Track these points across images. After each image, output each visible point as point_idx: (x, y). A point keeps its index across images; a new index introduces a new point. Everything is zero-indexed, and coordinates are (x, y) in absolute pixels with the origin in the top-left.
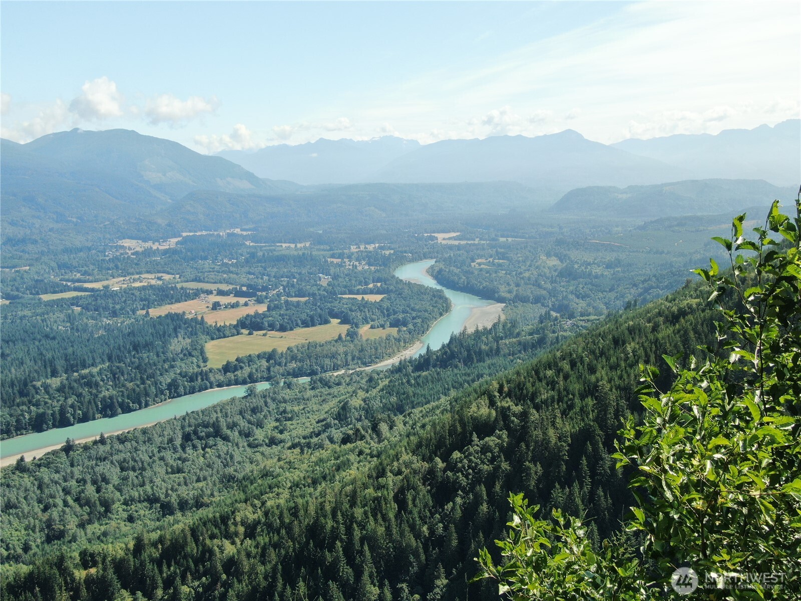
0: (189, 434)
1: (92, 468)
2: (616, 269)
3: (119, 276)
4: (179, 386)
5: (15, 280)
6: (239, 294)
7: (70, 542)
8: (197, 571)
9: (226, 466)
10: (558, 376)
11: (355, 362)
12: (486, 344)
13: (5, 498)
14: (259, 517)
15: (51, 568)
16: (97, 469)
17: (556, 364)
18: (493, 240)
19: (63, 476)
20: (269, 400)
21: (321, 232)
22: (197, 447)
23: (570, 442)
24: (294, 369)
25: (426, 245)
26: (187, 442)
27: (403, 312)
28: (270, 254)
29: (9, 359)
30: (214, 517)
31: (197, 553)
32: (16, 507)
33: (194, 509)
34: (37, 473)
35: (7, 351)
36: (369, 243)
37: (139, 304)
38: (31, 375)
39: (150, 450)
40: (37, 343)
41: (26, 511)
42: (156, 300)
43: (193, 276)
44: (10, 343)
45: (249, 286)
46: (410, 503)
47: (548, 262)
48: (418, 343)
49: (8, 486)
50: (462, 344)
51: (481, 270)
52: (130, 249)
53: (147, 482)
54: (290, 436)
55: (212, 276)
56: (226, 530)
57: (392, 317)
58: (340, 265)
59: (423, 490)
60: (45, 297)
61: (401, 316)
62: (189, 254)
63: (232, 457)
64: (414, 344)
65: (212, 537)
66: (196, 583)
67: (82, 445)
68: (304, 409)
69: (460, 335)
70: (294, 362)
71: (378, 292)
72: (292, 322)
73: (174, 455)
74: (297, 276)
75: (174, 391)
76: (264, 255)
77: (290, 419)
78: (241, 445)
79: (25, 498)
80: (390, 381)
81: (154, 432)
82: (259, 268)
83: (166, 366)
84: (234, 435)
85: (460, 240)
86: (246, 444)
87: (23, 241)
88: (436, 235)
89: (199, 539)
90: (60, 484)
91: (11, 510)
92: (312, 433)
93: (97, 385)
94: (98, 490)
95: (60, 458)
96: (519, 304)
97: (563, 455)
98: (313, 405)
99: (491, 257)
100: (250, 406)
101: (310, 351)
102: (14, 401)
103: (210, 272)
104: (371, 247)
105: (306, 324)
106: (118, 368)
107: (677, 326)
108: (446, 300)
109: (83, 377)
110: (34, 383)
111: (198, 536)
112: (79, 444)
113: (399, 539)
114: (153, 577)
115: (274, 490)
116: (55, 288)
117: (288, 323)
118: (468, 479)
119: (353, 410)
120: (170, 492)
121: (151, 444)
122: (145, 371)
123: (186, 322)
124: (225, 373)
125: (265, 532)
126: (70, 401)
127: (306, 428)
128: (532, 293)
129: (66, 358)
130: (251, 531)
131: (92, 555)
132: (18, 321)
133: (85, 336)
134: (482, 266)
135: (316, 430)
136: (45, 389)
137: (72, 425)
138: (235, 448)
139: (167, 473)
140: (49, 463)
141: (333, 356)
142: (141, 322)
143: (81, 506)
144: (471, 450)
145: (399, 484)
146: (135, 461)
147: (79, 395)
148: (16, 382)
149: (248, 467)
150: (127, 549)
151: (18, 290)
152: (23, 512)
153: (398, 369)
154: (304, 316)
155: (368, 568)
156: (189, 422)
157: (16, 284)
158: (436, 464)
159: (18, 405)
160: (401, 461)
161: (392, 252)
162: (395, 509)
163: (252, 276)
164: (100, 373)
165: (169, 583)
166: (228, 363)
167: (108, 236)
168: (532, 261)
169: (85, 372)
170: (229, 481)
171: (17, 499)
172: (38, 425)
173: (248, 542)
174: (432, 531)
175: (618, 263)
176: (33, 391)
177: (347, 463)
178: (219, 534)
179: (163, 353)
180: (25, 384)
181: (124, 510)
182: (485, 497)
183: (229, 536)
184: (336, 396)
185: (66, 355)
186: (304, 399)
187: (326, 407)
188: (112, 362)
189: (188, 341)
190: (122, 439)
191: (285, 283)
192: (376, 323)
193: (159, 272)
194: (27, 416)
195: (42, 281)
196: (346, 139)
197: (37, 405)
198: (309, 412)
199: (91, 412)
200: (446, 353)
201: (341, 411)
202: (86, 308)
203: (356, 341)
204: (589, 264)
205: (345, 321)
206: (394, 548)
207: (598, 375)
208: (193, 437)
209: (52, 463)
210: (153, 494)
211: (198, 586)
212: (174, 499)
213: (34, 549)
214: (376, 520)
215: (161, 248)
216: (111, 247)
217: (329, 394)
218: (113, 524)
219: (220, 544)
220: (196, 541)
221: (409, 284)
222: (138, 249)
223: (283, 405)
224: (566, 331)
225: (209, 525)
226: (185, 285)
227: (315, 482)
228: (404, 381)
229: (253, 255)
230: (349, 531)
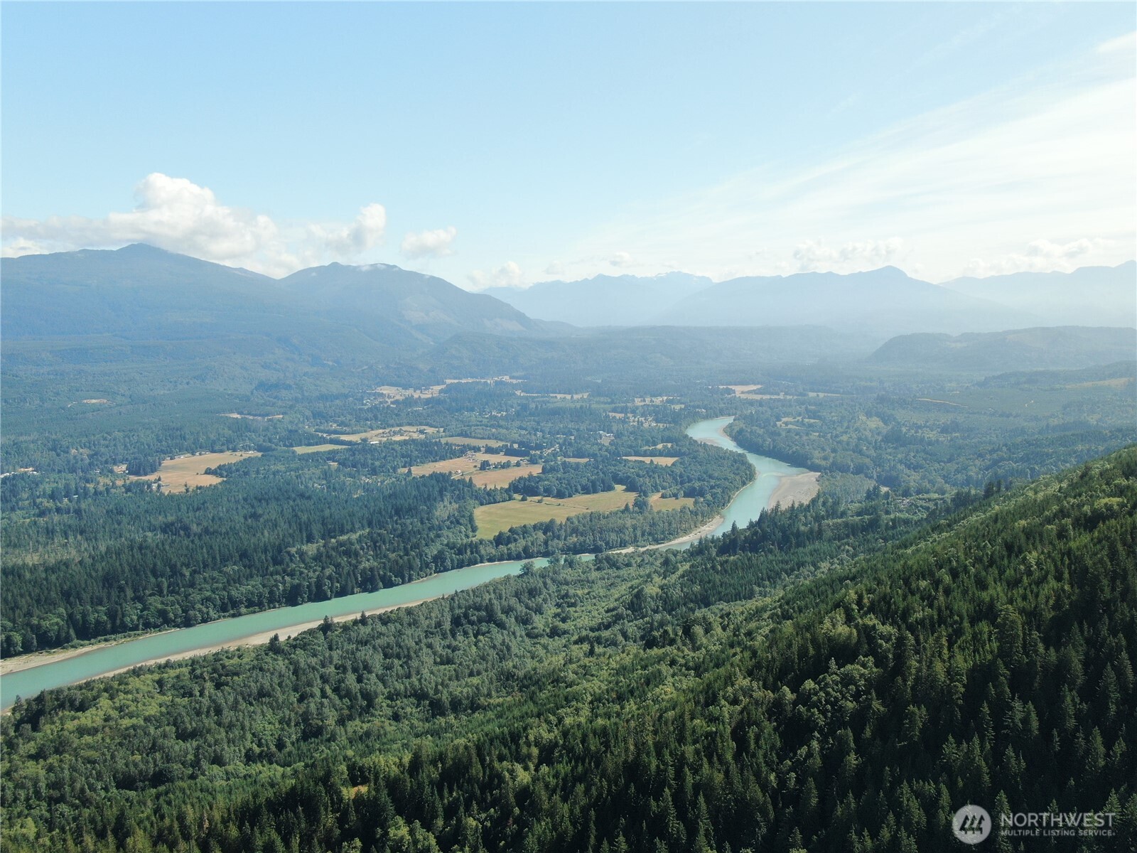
0: (459, 617)
1: (353, 653)
2: (954, 435)
3: (378, 428)
4: (446, 559)
5: (267, 429)
6: (510, 452)
7: (329, 740)
8: (484, 800)
9: (502, 659)
10: (936, 590)
11: (646, 538)
12: (805, 525)
13: (258, 684)
14: (556, 737)
15: (316, 784)
16: (358, 654)
17: (932, 574)
18: (801, 394)
19: (321, 661)
20: (549, 581)
21: (600, 381)
22: (468, 634)
23: (965, 682)
24: (575, 545)
25: (722, 400)
26: (457, 627)
27: (699, 479)
28: (544, 406)
29: (261, 520)
30: (503, 733)
31: (484, 777)
32: (270, 696)
33: (469, 711)
34: (293, 656)
35: (260, 511)
36: (655, 396)
37: (400, 461)
38: (286, 540)
39: (417, 635)
40: (291, 503)
41: (280, 701)
42: (418, 457)
43: (459, 431)
44: (263, 501)
45: (521, 444)
46: (752, 742)
47: (868, 423)
48: (718, 517)
49: (261, 669)
50: (776, 524)
51: (789, 431)
52: (389, 397)
53: (413, 673)
54: (575, 625)
55: (480, 430)
56: (517, 750)
57: (686, 485)
58: (624, 421)
59: (769, 727)
60: (300, 450)
61: (697, 485)
62: (454, 404)
63: (508, 648)
64: (713, 518)
65: (501, 758)
66: (483, 816)
67: (341, 625)
68: (588, 593)
69: (772, 512)
70: (574, 535)
71: (669, 454)
72: (571, 488)
73: (442, 642)
74: (575, 433)
75: (440, 564)
76: (537, 407)
77: (574, 605)
78: (518, 634)
79: (280, 685)
80: (692, 566)
81: (420, 613)
82: (532, 423)
83: (432, 535)
84: (511, 621)
85: (761, 394)
86: (523, 633)
87: (276, 386)
88: (733, 387)
89: (485, 760)
90: (317, 670)
91: (264, 699)
92: (600, 624)
93: (356, 554)
94: (359, 680)
95: (316, 638)
96: (838, 475)
97: (957, 699)
98: (599, 589)
99: (800, 415)
100: (527, 587)
101: (593, 523)
102: (267, 569)
103: (477, 425)
104: (658, 400)
105: (586, 490)
106: (379, 535)
107: (1096, 534)
108: (750, 467)
109: (341, 544)
110: (289, 549)
111: (485, 756)
112: (338, 623)
113: (741, 789)
114: (433, 803)
115: (572, 703)
116: (310, 440)
117: (566, 488)
118: (826, 717)
119: (649, 599)
120: (440, 687)
121: (418, 627)
122: (409, 539)
123: (453, 483)
124: (497, 546)
125: (566, 758)
126: (328, 572)
127: (594, 617)
128: (852, 461)
129: (323, 521)
130: (547, 755)
131: (361, 769)
132: (272, 476)
133: (343, 496)
134: (790, 426)
135: (605, 621)
136: (300, 557)
137: (329, 599)
138: (512, 637)
139: (435, 663)
140: (305, 645)
141: (621, 530)
142: (403, 483)
143: (341, 698)
144: (829, 679)
145: (737, 718)
146: (400, 647)
147: (338, 566)
148: (269, 548)
149: (530, 664)
150: (401, 765)
151: (270, 441)
152: (277, 702)
153: (700, 550)
154: (584, 481)
155: (704, 825)
156: (459, 604)
157: (269, 434)
158: (784, 695)
159: (272, 575)
160: (737, 687)
161: (683, 406)
162: (733, 749)
163: (523, 432)
164: (359, 541)
165: (450, 812)
166: (501, 534)
167: (366, 382)
168: (849, 421)
169: (344, 538)
170: (507, 679)
171: (271, 685)
172: (292, 598)
173: (544, 769)
174: (782, 781)
175: (955, 427)
176: (287, 559)
177: (657, 675)
178: (508, 755)
179: (428, 519)
180: (280, 551)
181: (388, 706)
182: (852, 745)
183: (522, 759)
184: (626, 580)
185: (323, 519)
186: (588, 582)
187: (616, 593)
188: (372, 528)
189: (456, 506)
190: (385, 620)
191: (561, 441)
192: (668, 492)
193: (421, 424)
194: (281, 587)
195: (297, 431)
196: (627, 275)
197: (292, 575)
198: (595, 598)
199: (350, 585)
200: (756, 533)
201: (635, 600)
202: (343, 463)
203: (647, 514)
204: (920, 427)
205: (631, 488)
206: (736, 801)
207: (991, 591)
208: (464, 621)
209: (309, 645)
210: (421, 689)
211: (486, 818)
212: (445, 697)
213: (289, 748)
214: (711, 763)
215: (423, 396)
216: (370, 394)
217: (618, 577)
218: (377, 721)
219: (510, 767)
220: (482, 761)
221: (705, 446)
222: (398, 397)
223: (565, 587)
224: (901, 511)
225: (497, 743)
226: (450, 440)
227: (620, 698)
228: (709, 566)
229: (524, 407)
230: (679, 775)
